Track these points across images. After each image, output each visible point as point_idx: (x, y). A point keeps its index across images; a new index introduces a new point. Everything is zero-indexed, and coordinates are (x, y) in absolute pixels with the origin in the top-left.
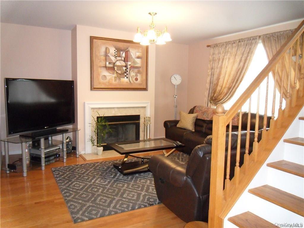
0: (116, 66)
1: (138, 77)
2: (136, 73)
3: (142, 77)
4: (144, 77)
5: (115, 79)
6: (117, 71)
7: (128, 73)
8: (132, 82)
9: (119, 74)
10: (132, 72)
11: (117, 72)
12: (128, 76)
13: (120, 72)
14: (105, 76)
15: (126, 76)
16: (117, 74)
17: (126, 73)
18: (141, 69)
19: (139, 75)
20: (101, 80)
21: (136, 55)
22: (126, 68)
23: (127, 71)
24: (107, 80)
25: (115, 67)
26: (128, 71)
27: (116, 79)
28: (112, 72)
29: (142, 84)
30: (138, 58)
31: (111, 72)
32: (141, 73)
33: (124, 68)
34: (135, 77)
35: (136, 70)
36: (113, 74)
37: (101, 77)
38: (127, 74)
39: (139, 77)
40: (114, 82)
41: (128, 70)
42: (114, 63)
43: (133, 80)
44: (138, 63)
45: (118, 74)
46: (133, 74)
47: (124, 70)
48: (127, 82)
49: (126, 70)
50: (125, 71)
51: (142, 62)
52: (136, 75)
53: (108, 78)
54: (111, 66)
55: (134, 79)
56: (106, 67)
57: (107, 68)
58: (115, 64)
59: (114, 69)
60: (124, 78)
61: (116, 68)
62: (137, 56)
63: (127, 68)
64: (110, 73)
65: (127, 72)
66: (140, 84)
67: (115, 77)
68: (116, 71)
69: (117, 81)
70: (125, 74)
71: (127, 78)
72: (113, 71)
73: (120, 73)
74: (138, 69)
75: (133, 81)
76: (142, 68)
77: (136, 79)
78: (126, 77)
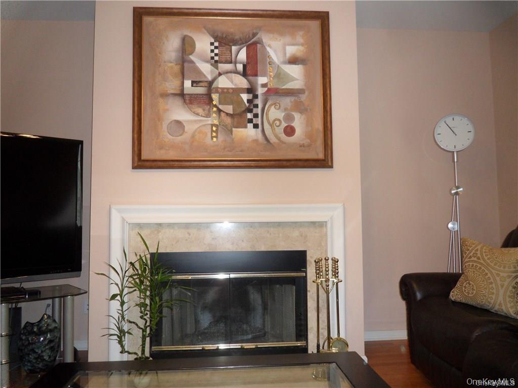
0: (217, 90)
1: (292, 125)
2: (286, 109)
3: (309, 123)
4: (319, 124)
5: (212, 131)
6: (220, 107)
7: (259, 111)
8: (273, 139)
9: (227, 114)
10: (273, 107)
11: (219, 111)
12: (258, 121)
13: (229, 109)
14: (178, 123)
15: (250, 121)
16: (220, 115)
17: (250, 111)
18: (303, 98)
19: (297, 116)
20: (167, 137)
21: (285, 54)
22: (251, 96)
23: (256, 106)
24: (186, 137)
25: (212, 95)
26: (260, 106)
27: (216, 132)
28: (204, 110)
29: (309, 146)
30: (293, 61)
31: (200, 111)
32: (306, 110)
33: (245, 97)
34: (284, 125)
35: (287, 101)
36: (208, 115)
37: (165, 126)
38: (256, 116)
39: (298, 123)
40: (208, 140)
41: (259, 102)
42: (211, 83)
43: (276, 134)
44: (293, 79)
45: (223, 114)
46: (274, 113)
47: (246, 101)
48: (256, 141)
49: (249, 101)
50: (247, 105)
51: (308, 75)
52: (289, 118)
53: (190, 129)
54: (200, 90)
55: (280, 131)
56: (182, 95)
57: (187, 98)
58: (214, 85)
59: (211, 100)
60: (246, 127)
61: (215, 97)
62: (288, 55)
63: (256, 97)
64: (198, 114)
65: (255, 111)
66: (302, 146)
67: (212, 125)
68: (215, 106)
69: (221, 137)
70: (249, 116)
71: (256, 126)
72: (207, 107)
73: (231, 112)
74: (293, 99)
75: (279, 139)
76: (307, 93)
77: (290, 131)
78: (250, 126)
